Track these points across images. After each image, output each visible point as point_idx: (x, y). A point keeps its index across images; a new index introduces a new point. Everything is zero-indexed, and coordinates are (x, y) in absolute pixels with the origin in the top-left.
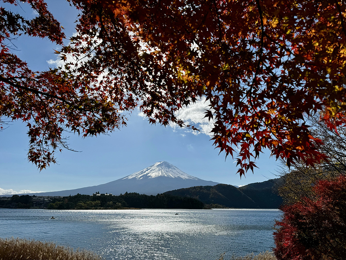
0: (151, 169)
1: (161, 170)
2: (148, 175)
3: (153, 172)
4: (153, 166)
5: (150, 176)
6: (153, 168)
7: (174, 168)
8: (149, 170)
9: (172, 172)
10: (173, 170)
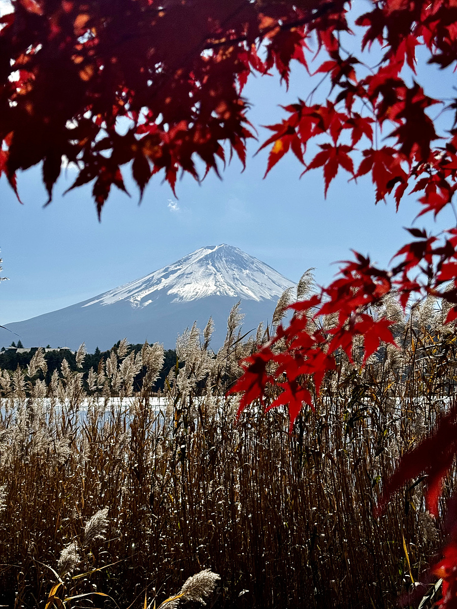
0: (179, 273)
1: (212, 277)
2: (169, 292)
3: (188, 281)
4: (185, 261)
5: (175, 296)
6: (185, 268)
7: (261, 266)
8: (172, 277)
9: (254, 280)
10: (255, 273)
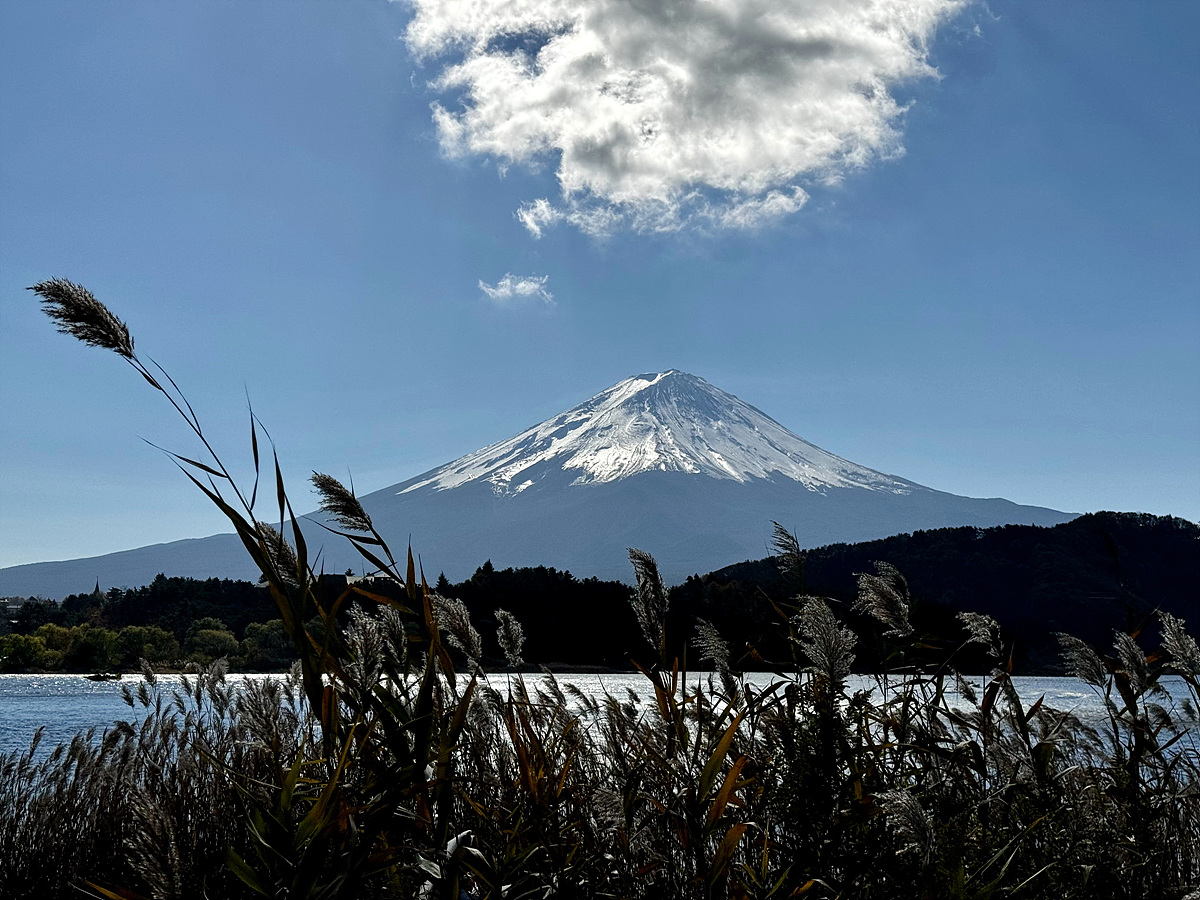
0: (586, 426)
1: (652, 434)
2: (568, 465)
3: (603, 442)
4: (598, 402)
5: (580, 471)
6: (597, 418)
7: (746, 413)
8: (573, 435)
9: (732, 440)
10: (736, 427)
